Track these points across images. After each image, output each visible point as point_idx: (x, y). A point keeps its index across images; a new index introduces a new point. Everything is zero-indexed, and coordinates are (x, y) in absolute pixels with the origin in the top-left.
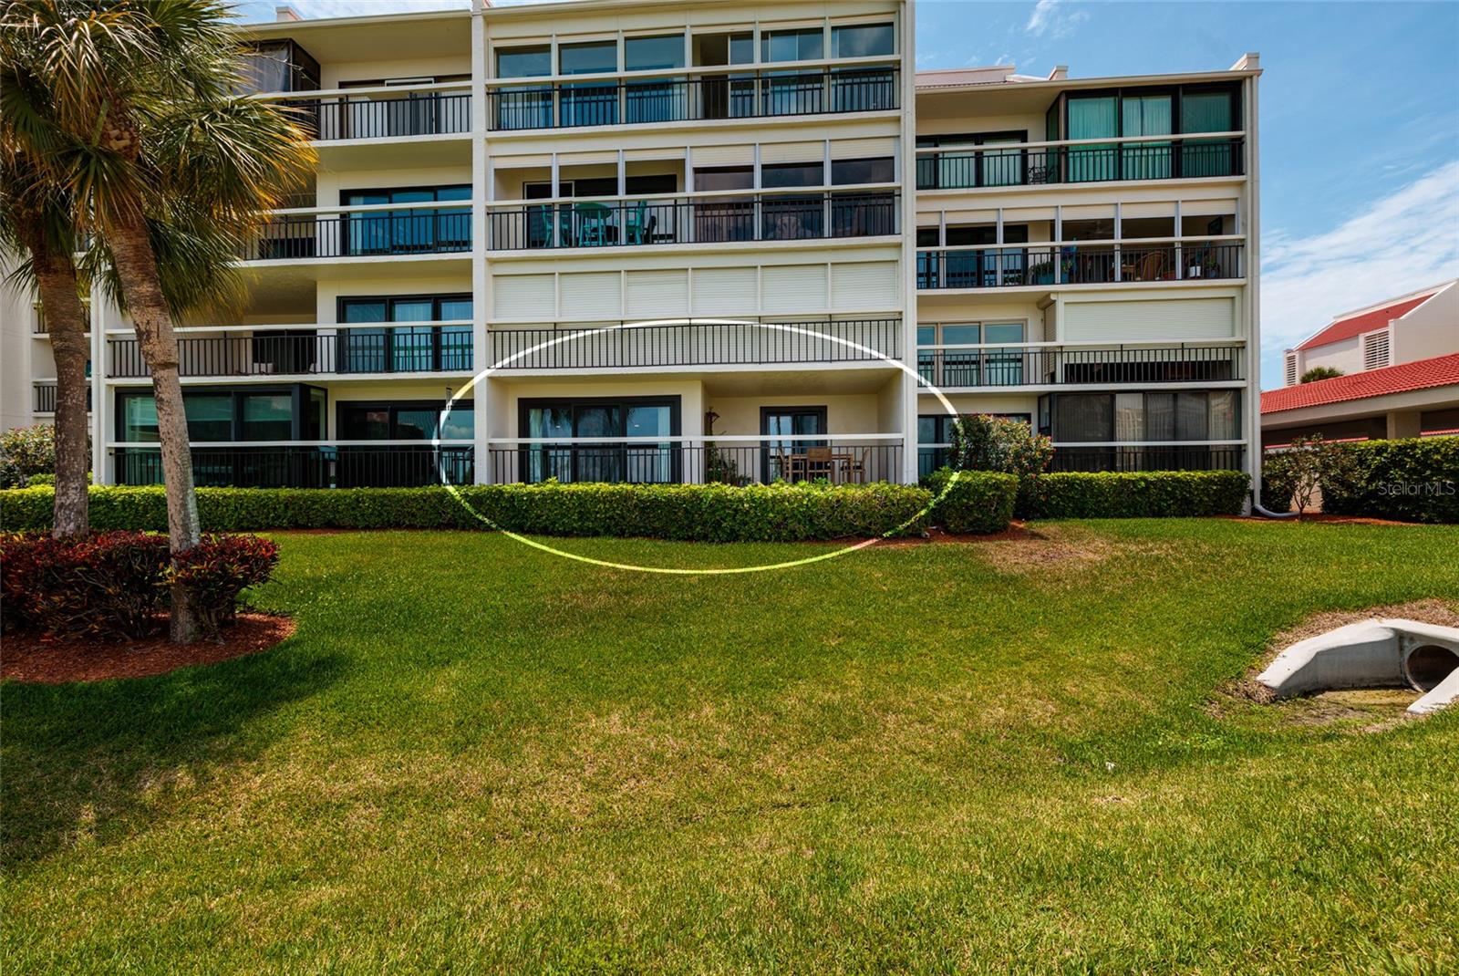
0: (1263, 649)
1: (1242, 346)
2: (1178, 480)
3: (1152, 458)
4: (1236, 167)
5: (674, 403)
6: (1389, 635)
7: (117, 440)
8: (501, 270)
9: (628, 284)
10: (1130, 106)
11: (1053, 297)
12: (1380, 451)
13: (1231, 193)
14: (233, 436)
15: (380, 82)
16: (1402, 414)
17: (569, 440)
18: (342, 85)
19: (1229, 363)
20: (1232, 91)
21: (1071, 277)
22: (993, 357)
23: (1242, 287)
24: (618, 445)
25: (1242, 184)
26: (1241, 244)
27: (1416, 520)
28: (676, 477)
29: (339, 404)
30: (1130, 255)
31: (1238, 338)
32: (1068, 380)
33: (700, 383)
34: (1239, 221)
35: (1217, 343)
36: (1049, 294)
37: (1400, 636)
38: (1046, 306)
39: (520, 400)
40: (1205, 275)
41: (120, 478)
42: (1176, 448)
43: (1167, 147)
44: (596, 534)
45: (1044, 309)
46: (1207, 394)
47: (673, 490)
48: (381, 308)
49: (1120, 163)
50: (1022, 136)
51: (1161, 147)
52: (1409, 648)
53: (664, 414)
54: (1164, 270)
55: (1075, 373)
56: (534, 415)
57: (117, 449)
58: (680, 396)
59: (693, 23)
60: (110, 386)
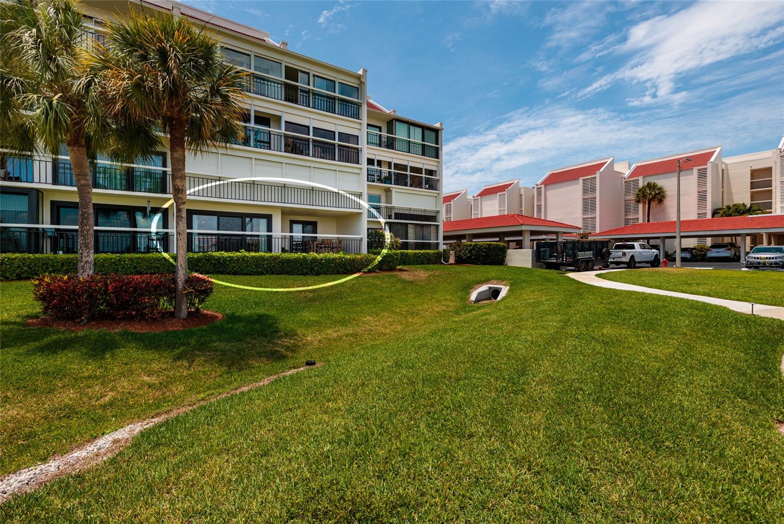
0: (469, 294)
1: (437, 212)
2: (427, 253)
3: (418, 246)
4: (437, 157)
5: (269, 218)
6: (488, 288)
9: (255, 164)
10: (412, 128)
11: (391, 189)
12: (470, 245)
13: (435, 164)
16: (469, 235)
17: (216, 232)
19: (435, 217)
20: (436, 131)
21: (397, 183)
23: (439, 194)
24: (242, 235)
25: (439, 162)
26: (438, 180)
27: (478, 264)
28: (269, 249)
29: (53, 202)
30: (412, 178)
31: (438, 209)
32: (396, 218)
33: (281, 211)
34: (438, 172)
35: (433, 210)
36: (390, 188)
37: (490, 288)
38: (388, 191)
40: (429, 188)
42: (423, 243)
43: (421, 145)
44: (262, 274)
45: (386, 192)
47: (268, 255)
49: (409, 147)
50: (380, 128)
51: (419, 145)
52: (491, 290)
53: (263, 222)
54: (420, 185)
55: (398, 216)
58: (271, 215)
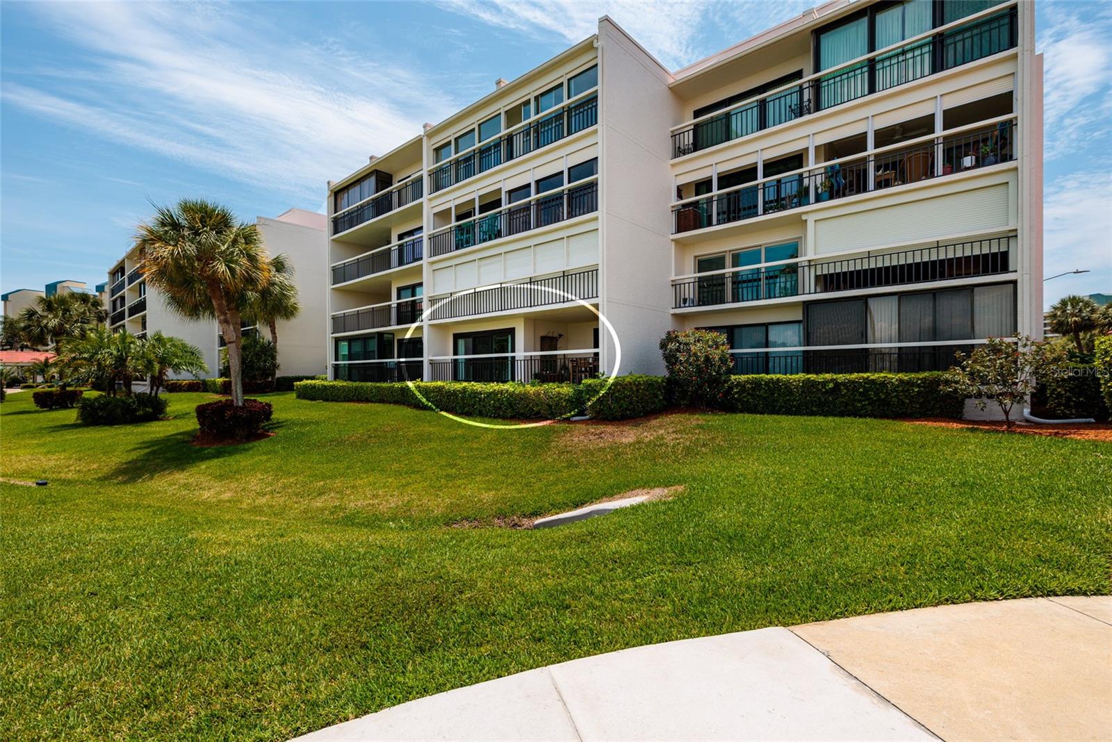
1: (1012, 235)
4: (1014, 39)
7: (336, 361)
8: (436, 267)
9: (480, 267)
10: (882, 19)
11: (804, 218)
13: (1004, 69)
14: (376, 357)
15: (410, 176)
18: (399, 182)
22: (771, 274)
23: (1015, 170)
25: (1016, 57)
29: (398, 340)
30: (883, 162)
31: (1009, 226)
33: (523, 319)
34: (1015, 97)
35: (964, 238)
39: (454, 334)
41: (336, 377)
43: (928, 44)
46: (934, 295)
48: (409, 291)
49: (873, 77)
50: (798, 75)
51: (921, 47)
56: (461, 343)
57: (336, 365)
58: (515, 327)
59: (504, 105)
60: (332, 337)
